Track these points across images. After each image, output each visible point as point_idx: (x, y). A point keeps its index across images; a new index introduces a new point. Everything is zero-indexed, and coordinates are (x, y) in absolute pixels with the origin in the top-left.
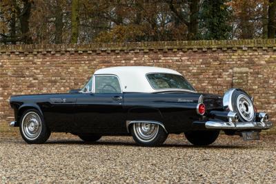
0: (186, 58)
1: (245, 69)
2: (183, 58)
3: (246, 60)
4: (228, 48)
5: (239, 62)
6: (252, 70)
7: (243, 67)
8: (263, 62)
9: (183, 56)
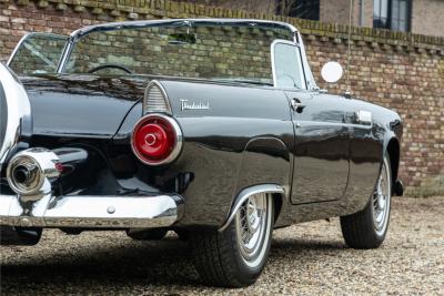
0: (21, 21)
1: (126, 61)
2: (15, 20)
3: (130, 40)
4: (104, 10)
5: (117, 44)
6: (138, 64)
7: (124, 54)
8: (158, 49)
9: (14, 15)
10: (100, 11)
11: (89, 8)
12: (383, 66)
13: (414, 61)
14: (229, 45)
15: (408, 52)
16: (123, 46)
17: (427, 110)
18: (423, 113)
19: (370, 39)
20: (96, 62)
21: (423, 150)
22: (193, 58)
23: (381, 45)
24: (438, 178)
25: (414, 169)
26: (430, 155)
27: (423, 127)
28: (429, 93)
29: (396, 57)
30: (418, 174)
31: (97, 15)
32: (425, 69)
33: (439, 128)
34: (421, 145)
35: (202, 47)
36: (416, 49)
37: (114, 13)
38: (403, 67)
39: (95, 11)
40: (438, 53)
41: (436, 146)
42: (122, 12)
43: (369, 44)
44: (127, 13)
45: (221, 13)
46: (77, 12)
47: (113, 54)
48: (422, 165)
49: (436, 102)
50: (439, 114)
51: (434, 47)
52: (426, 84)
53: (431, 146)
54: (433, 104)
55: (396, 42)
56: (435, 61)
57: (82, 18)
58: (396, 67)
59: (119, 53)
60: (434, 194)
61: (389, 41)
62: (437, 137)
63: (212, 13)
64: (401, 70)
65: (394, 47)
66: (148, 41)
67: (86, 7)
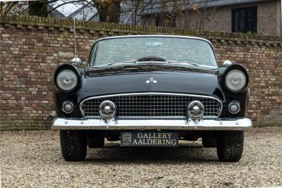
10: (52, 29)
11: (47, 28)
12: (229, 53)
13: (249, 49)
14: (131, 44)
15: (245, 45)
16: (68, 46)
17: (259, 77)
18: (257, 79)
19: (220, 38)
20: (52, 56)
21: (257, 100)
22: (110, 52)
23: (227, 41)
24: (268, 116)
25: (252, 111)
26: (262, 103)
27: (256, 87)
28: (260, 67)
29: (237, 47)
30: (255, 114)
31: (51, 31)
32: (257, 54)
33: (268, 87)
34: (256, 97)
35: (115, 46)
36: (250, 43)
37: (61, 29)
38: (242, 53)
39: (50, 29)
40: (264, 44)
41: (266, 98)
42: (66, 29)
43: (219, 41)
44: (69, 29)
45: (125, 27)
46: (40, 30)
47: (62, 51)
48: (257, 109)
49: (265, 73)
50: (267, 79)
51: (261, 41)
52: (258, 62)
53: (263, 98)
54: (263, 73)
55: (236, 39)
56: (263, 49)
57: (42, 33)
58: (237, 53)
59: (65, 50)
60: (266, 126)
61: (231, 39)
62: (266, 92)
63: (119, 27)
64: (241, 55)
65: (235, 42)
66: (82, 43)
67: (44, 27)
